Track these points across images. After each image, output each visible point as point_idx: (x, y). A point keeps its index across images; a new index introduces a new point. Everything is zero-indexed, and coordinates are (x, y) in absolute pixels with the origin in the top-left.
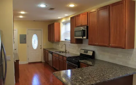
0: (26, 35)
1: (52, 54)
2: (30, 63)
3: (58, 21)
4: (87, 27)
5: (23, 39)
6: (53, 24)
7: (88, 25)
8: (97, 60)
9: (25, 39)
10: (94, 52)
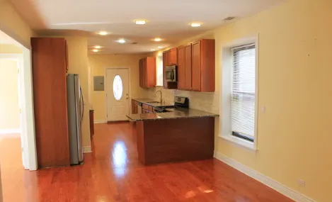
0: (103, 78)
1: (142, 106)
2: (110, 123)
3: (152, 54)
4: (177, 67)
5: (100, 84)
6: (145, 59)
7: (180, 64)
8: (192, 110)
9: (102, 84)
10: (187, 100)
